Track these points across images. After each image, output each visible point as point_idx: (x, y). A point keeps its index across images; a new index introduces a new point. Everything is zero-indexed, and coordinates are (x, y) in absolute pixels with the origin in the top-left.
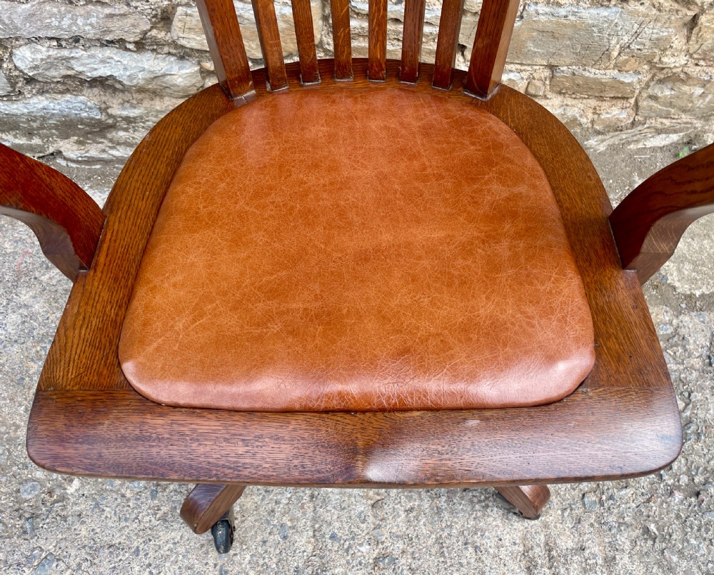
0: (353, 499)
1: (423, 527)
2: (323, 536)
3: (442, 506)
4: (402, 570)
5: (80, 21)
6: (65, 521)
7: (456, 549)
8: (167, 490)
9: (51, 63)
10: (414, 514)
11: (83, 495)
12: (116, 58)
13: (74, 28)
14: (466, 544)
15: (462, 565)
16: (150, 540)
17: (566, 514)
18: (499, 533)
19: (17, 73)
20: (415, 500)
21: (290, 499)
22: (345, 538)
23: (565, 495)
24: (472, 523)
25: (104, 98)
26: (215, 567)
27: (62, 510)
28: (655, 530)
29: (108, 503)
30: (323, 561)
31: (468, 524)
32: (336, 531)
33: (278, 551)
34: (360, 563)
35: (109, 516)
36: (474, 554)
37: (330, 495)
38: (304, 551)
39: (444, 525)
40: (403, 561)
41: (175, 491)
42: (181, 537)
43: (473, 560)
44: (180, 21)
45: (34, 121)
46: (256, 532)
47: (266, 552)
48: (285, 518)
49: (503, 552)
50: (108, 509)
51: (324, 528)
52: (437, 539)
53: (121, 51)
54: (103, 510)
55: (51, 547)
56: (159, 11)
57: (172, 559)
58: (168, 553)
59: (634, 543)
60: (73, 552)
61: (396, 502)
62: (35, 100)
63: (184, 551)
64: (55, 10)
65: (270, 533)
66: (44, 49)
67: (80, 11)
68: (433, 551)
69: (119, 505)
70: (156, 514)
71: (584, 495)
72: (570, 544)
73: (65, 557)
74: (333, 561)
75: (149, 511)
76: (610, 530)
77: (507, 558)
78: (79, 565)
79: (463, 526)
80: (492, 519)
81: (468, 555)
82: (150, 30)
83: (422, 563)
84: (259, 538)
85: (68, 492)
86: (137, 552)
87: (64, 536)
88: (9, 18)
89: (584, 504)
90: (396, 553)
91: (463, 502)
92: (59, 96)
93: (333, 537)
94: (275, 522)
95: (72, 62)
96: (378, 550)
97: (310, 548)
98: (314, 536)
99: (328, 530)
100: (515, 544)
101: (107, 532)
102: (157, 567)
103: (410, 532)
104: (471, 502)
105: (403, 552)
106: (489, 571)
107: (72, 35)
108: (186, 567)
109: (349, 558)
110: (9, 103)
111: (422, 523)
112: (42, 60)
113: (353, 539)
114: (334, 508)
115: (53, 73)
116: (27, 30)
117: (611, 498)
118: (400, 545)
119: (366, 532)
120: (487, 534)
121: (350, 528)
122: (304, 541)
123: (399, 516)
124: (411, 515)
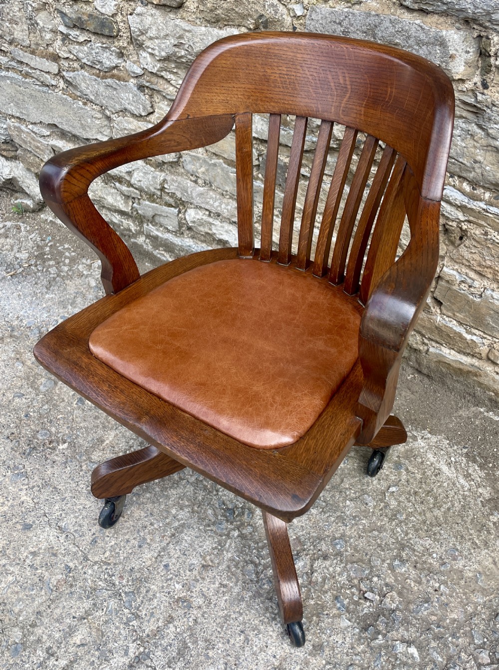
0: (195, 553)
1: (223, 602)
2: (161, 562)
3: (246, 598)
4: (190, 617)
5: (223, 206)
6: (46, 461)
7: (233, 631)
9: (202, 223)
10: (225, 590)
11: (64, 453)
13: (219, 208)
14: (242, 632)
15: (228, 642)
16: (74, 498)
18: (269, 642)
19: (184, 222)
20: (232, 582)
21: (160, 527)
22: (172, 571)
23: (337, 654)
24: (257, 622)
26: (93, 535)
27: (49, 454)
29: (71, 465)
30: (150, 576)
31: (254, 621)
32: (170, 564)
33: (130, 551)
34: (169, 593)
35: (66, 472)
36: (242, 642)
37: (184, 541)
38: (144, 562)
39: (237, 610)
40: (195, 612)
42: (90, 507)
43: (238, 645)
45: (182, 251)
46: (128, 532)
47: (124, 547)
48: (149, 536)
49: (262, 656)
50: (69, 468)
51: (165, 557)
52: (226, 615)
54: (66, 467)
55: (29, 469)
57: (76, 515)
58: (77, 510)
60: (36, 478)
61: (219, 574)
62: (187, 240)
63: (85, 515)
64: (214, 196)
66: (201, 214)
67: (225, 201)
68: (218, 620)
69: (75, 469)
71: (351, 665)
73: (31, 478)
74: (155, 580)
77: (262, 662)
78: (34, 487)
79: (250, 620)
80: (272, 629)
81: (238, 639)
83: (206, 623)
84: (127, 537)
85: (59, 447)
86: (63, 500)
87: (39, 468)
88: (191, 192)
90: (195, 604)
91: (261, 605)
92: (200, 243)
93: (166, 566)
94: (142, 534)
95: (213, 226)
96: (185, 594)
97: (149, 563)
98: (156, 558)
99: (166, 560)
100: (275, 657)
101: (59, 479)
102: (66, 514)
103: (214, 598)
104: (267, 609)
105: (199, 607)
106: (243, 660)
107: (217, 212)
109: (165, 585)
110: (174, 237)
111: (225, 598)
112: (198, 219)
113: (176, 576)
114: (180, 550)
115: (201, 229)
116: (197, 201)
118: (200, 601)
119: (187, 578)
120: (260, 636)
121: (180, 568)
122: (149, 556)
123: (214, 584)
124: (222, 589)
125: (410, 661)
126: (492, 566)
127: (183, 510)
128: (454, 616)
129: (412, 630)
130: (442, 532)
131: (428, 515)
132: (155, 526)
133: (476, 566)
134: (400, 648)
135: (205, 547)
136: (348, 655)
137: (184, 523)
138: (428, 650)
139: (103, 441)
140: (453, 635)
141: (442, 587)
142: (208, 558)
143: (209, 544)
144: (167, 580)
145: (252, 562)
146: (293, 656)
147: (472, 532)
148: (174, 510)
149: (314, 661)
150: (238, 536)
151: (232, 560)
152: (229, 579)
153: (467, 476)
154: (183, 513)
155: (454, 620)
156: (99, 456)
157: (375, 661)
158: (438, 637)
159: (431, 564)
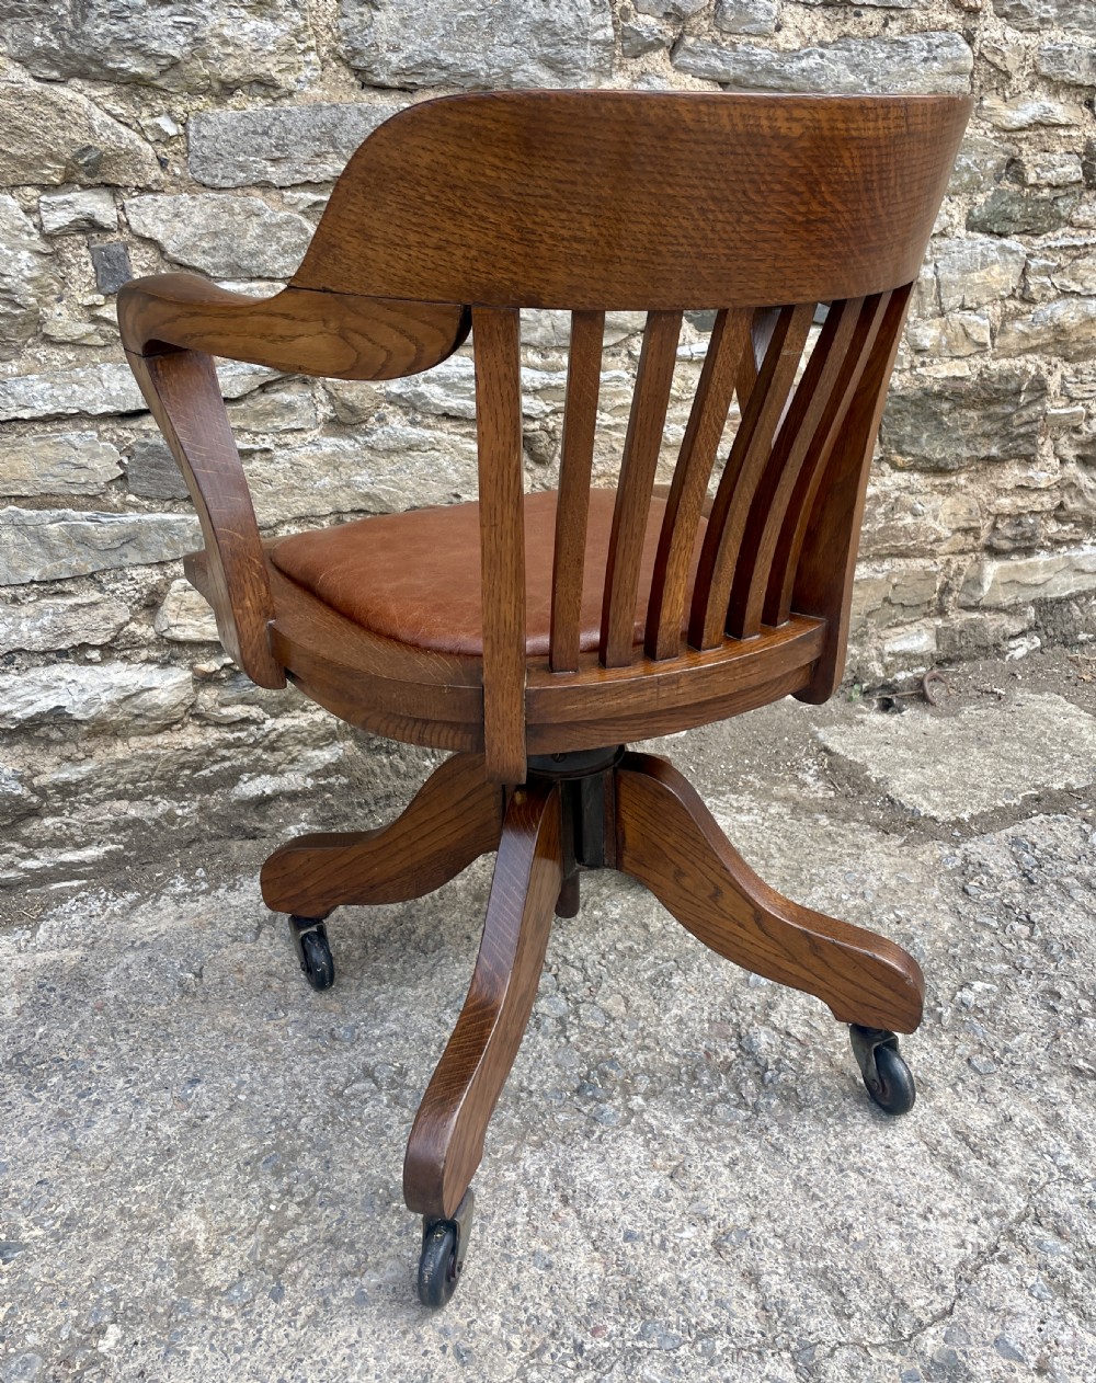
0: (635, 1178)
1: (765, 1176)
2: (612, 1243)
3: (778, 1139)
4: (765, 1241)
5: (25, 626)
7: (832, 1183)
8: (301, 1281)
10: (742, 1165)
11: (136, 1343)
12: (69, 678)
13: (14, 637)
14: (841, 1171)
15: (850, 1198)
16: (301, 1360)
17: (960, 1087)
18: (882, 1140)
20: (733, 1148)
21: (528, 1215)
22: (649, 1231)
23: (944, 1068)
24: (834, 1143)
25: (29, 760)
26: (444, 1352)
28: (1087, 1065)
29: (191, 1338)
30: (630, 1276)
31: (829, 1146)
32: (630, 1227)
33: (545, 1291)
34: (693, 1255)
35: (201, 1357)
36: (862, 1180)
37: (595, 1184)
38: (591, 1275)
39: (794, 1162)
40: (760, 1229)
41: (316, 1275)
42: (359, 1333)
43: (864, 1186)
44: (175, 599)
46: (493, 1279)
47: (525, 1299)
48: (533, 1243)
49: (902, 1161)
50: (195, 1348)
51: (607, 1229)
52: (795, 1183)
53: (77, 666)
54: (186, 1353)
56: (145, 591)
57: (357, 1369)
58: (344, 1365)
59: (1071, 1089)
61: (705, 1158)
65: (519, 1271)
67: (27, 610)
68: (798, 1199)
69: (213, 1334)
70: (295, 1321)
71: (969, 1061)
72: (988, 1121)
74: (647, 1268)
75: (279, 1321)
76: (1030, 1086)
77: (912, 1165)
79: (824, 1151)
80: (860, 1127)
81: (852, 1183)
82: (128, 623)
83: (791, 1221)
84: (503, 1286)
85: (103, 1349)
89: (976, 1070)
90: (743, 1222)
91: (806, 1123)
93: (629, 1236)
94: (520, 1253)
96: (712, 1230)
97: (598, 1267)
98: (597, 1249)
99: (616, 1232)
100: (912, 1145)
103: (749, 1189)
104: (817, 1119)
105: (753, 1219)
107: (9, 648)
108: (388, 1372)
109: (670, 1254)
111: (760, 1170)
113: (664, 1227)
114: (610, 1198)
117: (1006, 1050)
118: (741, 1211)
119: (678, 1213)
120: (864, 1146)
121: (650, 1215)
122: (583, 1260)
123: (721, 1174)
124: (737, 1168)
125: (993, 998)
126: (892, 859)
127: (519, 1159)
128: (946, 926)
129: (946, 972)
130: (814, 871)
131: (773, 871)
132: (519, 1220)
133: (886, 871)
134: (967, 995)
135: (634, 1156)
136: (952, 1058)
137: (552, 1170)
138: (985, 972)
139: (190, 1246)
140: (975, 940)
141: (897, 912)
142: (659, 1162)
143: (632, 1149)
144: (662, 1246)
145: (714, 1103)
146: (921, 1122)
147: (830, 849)
148: (507, 1174)
149: (943, 1100)
150: (646, 1100)
151: (689, 1128)
152: (724, 1149)
153: (740, 810)
154: (529, 1162)
155: (953, 929)
156: (225, 1269)
157: (975, 1033)
158: (972, 954)
159: (855, 907)
